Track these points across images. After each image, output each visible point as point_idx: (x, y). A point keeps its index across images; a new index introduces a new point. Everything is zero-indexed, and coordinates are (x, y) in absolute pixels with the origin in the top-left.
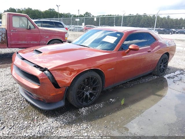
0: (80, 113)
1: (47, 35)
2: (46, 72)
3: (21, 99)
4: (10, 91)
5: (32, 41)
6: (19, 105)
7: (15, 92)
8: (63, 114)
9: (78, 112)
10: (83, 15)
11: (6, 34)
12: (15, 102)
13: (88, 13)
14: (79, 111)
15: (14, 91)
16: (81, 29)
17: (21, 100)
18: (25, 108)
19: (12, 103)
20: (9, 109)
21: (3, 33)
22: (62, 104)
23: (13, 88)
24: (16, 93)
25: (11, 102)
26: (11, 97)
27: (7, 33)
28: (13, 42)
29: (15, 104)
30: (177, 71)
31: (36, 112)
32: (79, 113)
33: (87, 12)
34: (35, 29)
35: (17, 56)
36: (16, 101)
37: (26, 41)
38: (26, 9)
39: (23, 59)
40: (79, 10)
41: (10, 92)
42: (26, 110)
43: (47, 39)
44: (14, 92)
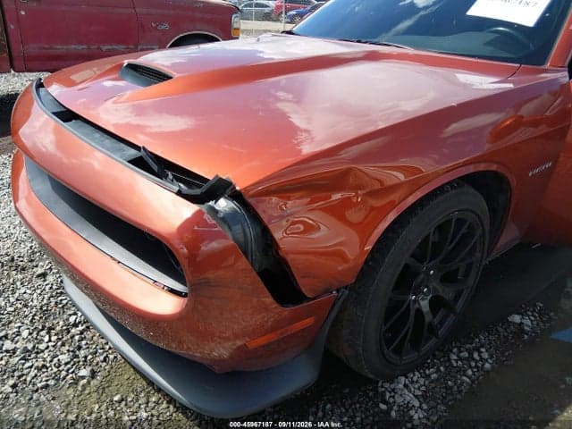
0: (393, 414)
2: (223, 204)
3: (72, 319)
4: (23, 269)
5: (105, 43)
6: (64, 358)
7: (44, 275)
9: (383, 407)
12: (46, 339)
14: (385, 402)
15: (40, 271)
16: (267, 10)
17: (75, 325)
18: (93, 374)
19: (30, 346)
20: (14, 386)
23: (33, 253)
24: (50, 278)
25: (25, 333)
26: (26, 306)
28: (32, 48)
29: (42, 347)
31: (157, 403)
32: (388, 412)
35: (35, 104)
36: (50, 329)
39: (67, 115)
41: (20, 276)
42: (102, 389)
44: (39, 276)
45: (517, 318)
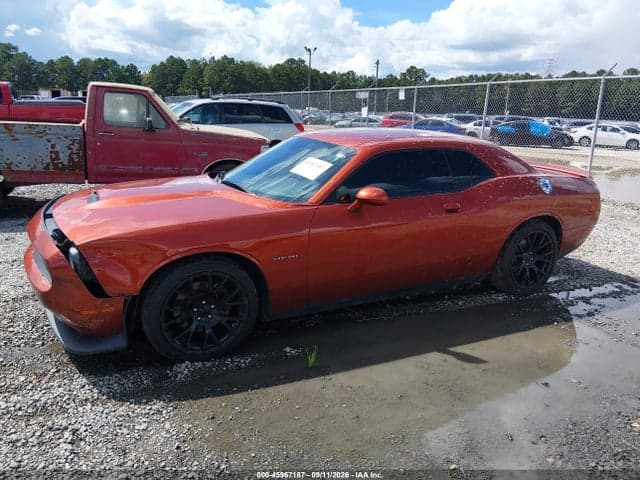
0: (170, 375)
1: (205, 149)
5: (155, 166)
6: (34, 337)
8: (123, 373)
9: (168, 371)
10: (399, 77)
11: (84, 145)
13: (417, 71)
14: (171, 370)
18: (43, 345)
20: (5, 344)
21: (74, 141)
22: (119, 342)
25: (22, 326)
27: (87, 140)
28: (103, 168)
29: (26, 332)
30: (606, 285)
32: (168, 374)
33: (413, 67)
34: (170, 131)
37: (139, 165)
38: (216, 59)
40: (378, 63)
43: (204, 159)
45: (288, 349)
